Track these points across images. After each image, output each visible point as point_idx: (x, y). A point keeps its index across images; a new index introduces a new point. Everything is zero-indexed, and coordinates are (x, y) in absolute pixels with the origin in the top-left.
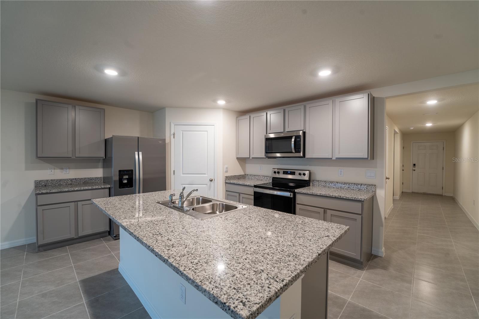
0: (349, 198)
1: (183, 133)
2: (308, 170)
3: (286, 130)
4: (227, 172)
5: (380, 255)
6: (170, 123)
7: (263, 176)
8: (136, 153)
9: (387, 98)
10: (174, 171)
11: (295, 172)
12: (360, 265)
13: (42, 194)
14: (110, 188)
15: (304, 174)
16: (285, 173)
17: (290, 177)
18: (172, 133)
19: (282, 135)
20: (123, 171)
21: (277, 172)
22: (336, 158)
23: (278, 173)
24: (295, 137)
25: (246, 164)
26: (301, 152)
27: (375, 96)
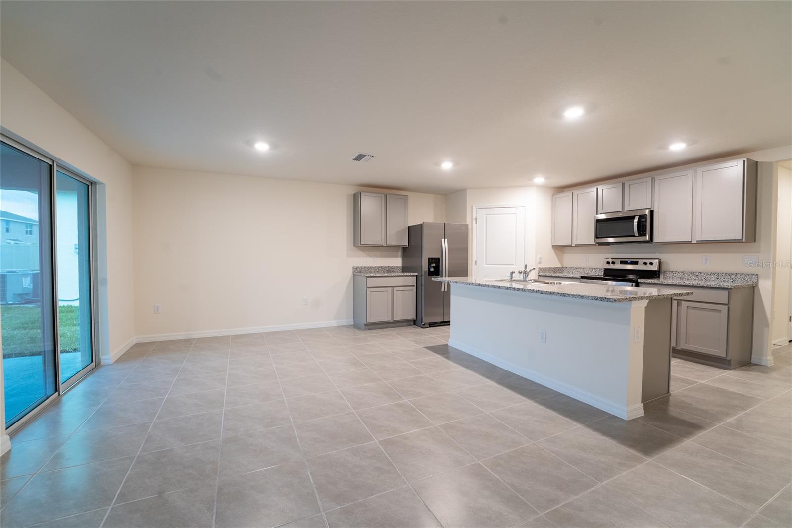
0: (712, 286)
1: (486, 217)
2: (658, 259)
3: (627, 208)
4: (540, 263)
5: (764, 363)
6: (472, 206)
7: (590, 269)
8: (443, 240)
9: (777, 162)
10: (476, 261)
11: (638, 262)
12: (727, 366)
13: (371, 277)
14: (417, 276)
15: (651, 264)
16: (623, 263)
17: (629, 267)
18: (474, 218)
19: (620, 215)
20: (432, 258)
21: (611, 262)
22: (697, 241)
23: (613, 263)
24: (638, 217)
25: (564, 254)
26: (647, 235)
27: (758, 161)
